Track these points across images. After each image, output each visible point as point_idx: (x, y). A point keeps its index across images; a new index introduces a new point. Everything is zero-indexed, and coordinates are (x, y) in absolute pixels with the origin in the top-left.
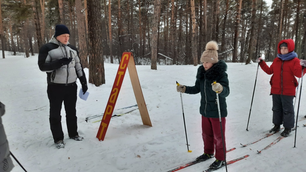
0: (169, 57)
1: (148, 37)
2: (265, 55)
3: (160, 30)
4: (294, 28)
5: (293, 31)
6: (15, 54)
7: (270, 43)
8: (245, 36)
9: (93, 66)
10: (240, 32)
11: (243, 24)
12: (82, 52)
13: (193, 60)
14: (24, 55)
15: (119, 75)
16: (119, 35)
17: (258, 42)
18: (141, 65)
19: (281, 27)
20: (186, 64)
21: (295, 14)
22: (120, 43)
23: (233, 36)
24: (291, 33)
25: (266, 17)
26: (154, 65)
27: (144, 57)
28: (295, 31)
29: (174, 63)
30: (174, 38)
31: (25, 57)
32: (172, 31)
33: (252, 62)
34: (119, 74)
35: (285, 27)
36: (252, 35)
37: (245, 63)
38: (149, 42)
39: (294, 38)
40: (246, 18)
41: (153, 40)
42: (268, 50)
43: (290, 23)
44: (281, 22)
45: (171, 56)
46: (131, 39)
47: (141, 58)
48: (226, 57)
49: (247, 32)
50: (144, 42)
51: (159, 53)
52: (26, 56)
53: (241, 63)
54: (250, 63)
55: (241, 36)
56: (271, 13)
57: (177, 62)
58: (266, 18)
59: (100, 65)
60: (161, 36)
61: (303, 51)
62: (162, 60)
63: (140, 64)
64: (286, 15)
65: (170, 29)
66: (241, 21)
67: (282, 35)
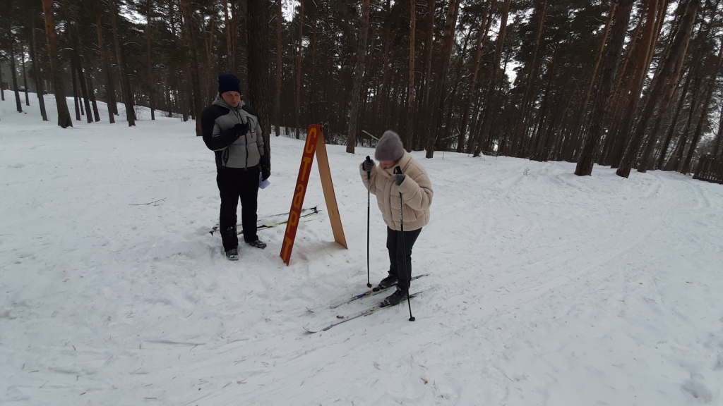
4: (539, 114)
5: (537, 118)
8: (476, 119)
17: (491, 128)
19: (523, 111)
21: (543, 95)
23: (461, 117)
24: (534, 120)
26: (350, 147)
27: (341, 134)
28: (540, 118)
33: (481, 154)
35: (528, 112)
37: (473, 155)
39: (537, 126)
40: (480, 95)
43: (535, 107)
44: (524, 105)
48: (450, 145)
51: (363, 131)
53: (468, 154)
54: (479, 155)
56: (512, 91)
58: (506, 97)
60: (368, 107)
61: (546, 145)
62: (366, 140)
63: (335, 143)
64: (532, 96)
65: (381, 99)
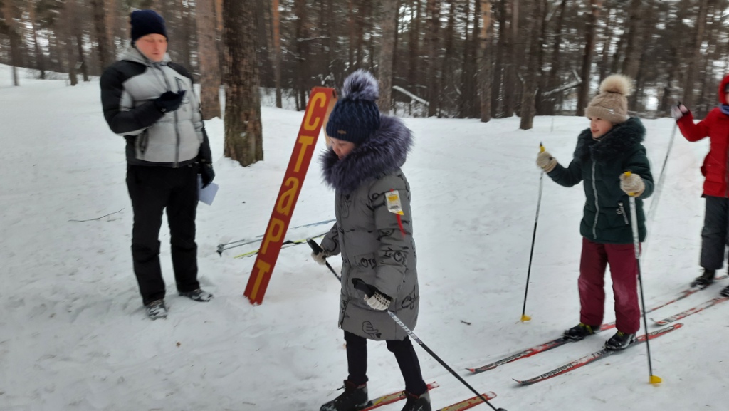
0: (420, 98)
1: (371, 44)
2: (658, 100)
3: (400, 27)
6: (43, 77)
7: (673, 71)
9: (234, 116)
10: (600, 40)
11: (606, 19)
12: (208, 77)
13: (480, 108)
14: (66, 79)
16: (298, 36)
20: (461, 117)
22: (300, 57)
25: (666, 3)
29: (431, 112)
30: (434, 48)
31: (68, 85)
32: (431, 32)
36: (629, 50)
38: (371, 58)
40: (615, 5)
41: (382, 53)
42: (665, 88)
45: (423, 94)
46: (327, 49)
48: (561, 103)
49: (616, 39)
50: (360, 56)
51: (396, 87)
52: (69, 82)
55: (600, 49)
57: (438, 110)
59: (252, 113)
60: (402, 42)
62: (401, 104)
65: (425, 26)
66: (601, 12)
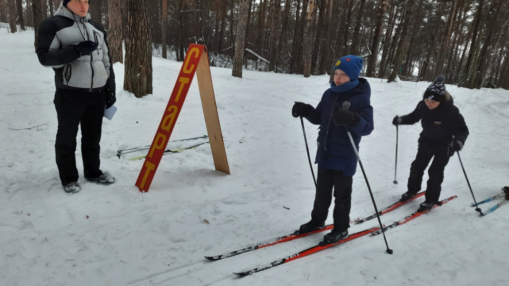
0: (264, 58)
1: (231, 18)
2: (419, 69)
3: (252, 8)
4: (471, 29)
5: (469, 34)
7: (431, 50)
8: (391, 34)
9: (132, 61)
10: (385, 26)
11: (391, 13)
12: (113, 33)
13: (304, 67)
14: (7, 28)
15: (181, 83)
16: (180, 9)
17: (411, 46)
18: (215, 66)
19: (451, 24)
20: (291, 73)
21: (477, 4)
22: (180, 23)
23: (372, 32)
24: (465, 37)
25: (431, 4)
26: (237, 69)
27: (220, 53)
28: (472, 34)
29: (271, 68)
30: (275, 24)
31: (8, 32)
32: (273, 13)
33: (398, 78)
34: (180, 81)
35: (458, 26)
36: (404, 34)
37: (387, 80)
38: (231, 28)
39: (469, 44)
40: (397, 4)
41: (240, 24)
42: (425, 62)
43: (466, 19)
44: (453, 17)
45: (266, 56)
46: (200, 19)
47: (216, 54)
49: (396, 27)
50: (224, 25)
51: (247, 49)
52: (10, 30)
53: (381, 79)
54: (395, 80)
55: (385, 33)
57: (276, 67)
58: (430, 7)
59: (145, 60)
60: (253, 18)
61: (479, 67)
62: (251, 61)
63: (213, 65)
64: (462, 5)
65: (269, 8)
66: (388, 8)
67: (451, 38)
